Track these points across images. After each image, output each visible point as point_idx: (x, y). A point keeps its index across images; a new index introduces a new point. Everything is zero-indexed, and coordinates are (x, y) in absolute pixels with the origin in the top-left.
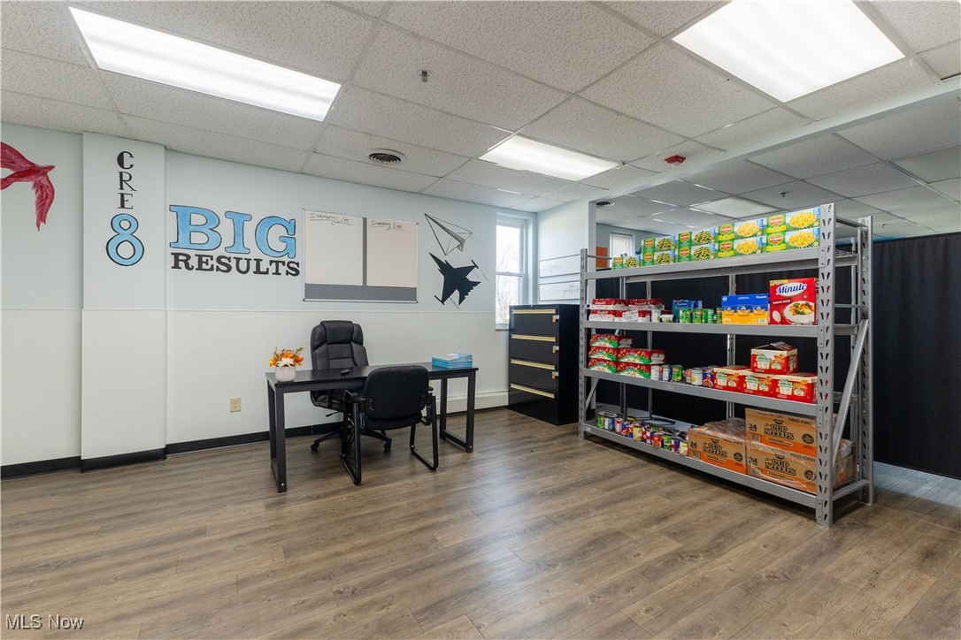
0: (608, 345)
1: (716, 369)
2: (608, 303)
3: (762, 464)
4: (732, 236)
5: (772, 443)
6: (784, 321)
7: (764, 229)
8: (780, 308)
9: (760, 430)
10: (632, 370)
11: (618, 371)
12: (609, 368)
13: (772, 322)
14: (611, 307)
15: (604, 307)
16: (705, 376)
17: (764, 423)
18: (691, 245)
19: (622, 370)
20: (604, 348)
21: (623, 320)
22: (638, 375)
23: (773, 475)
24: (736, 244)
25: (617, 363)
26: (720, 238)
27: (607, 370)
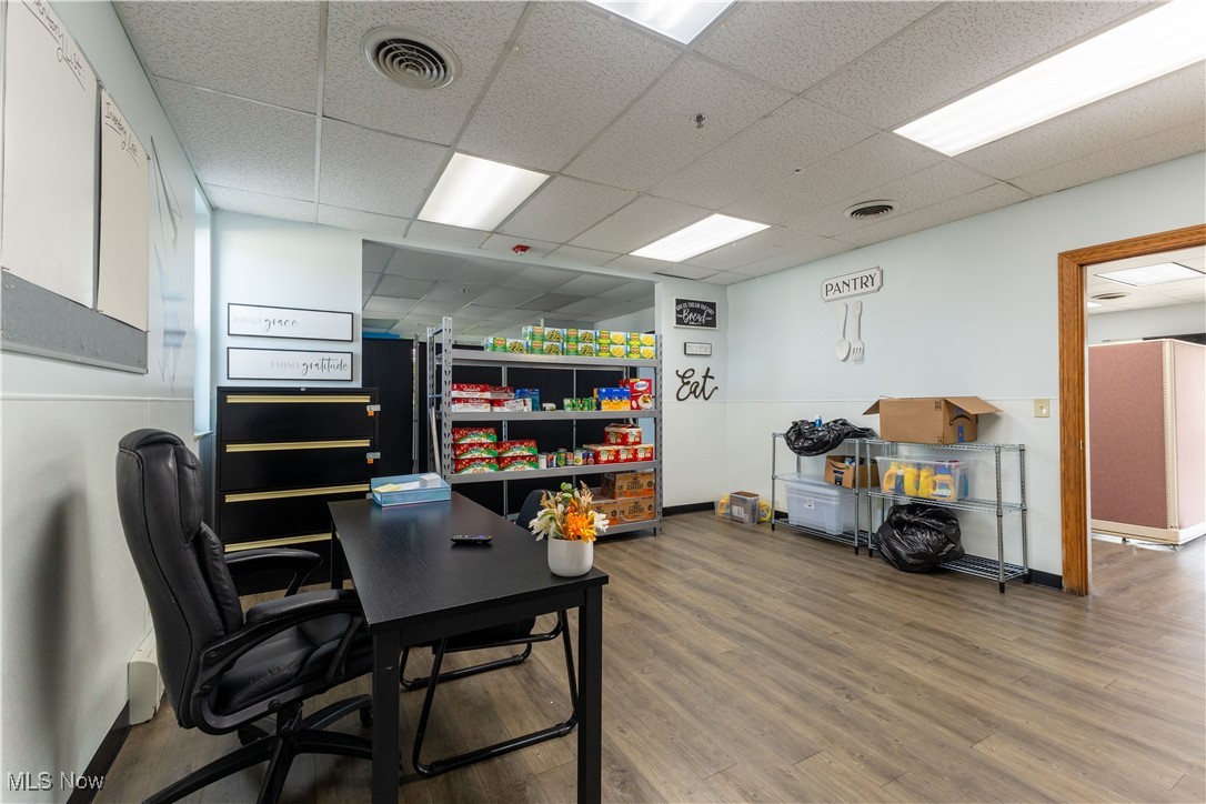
0: (484, 440)
1: (600, 448)
2: (482, 391)
3: (626, 513)
4: (609, 341)
5: (632, 495)
6: (638, 408)
7: (628, 340)
8: (636, 398)
9: (625, 489)
10: (520, 463)
11: (501, 469)
12: (491, 466)
13: (632, 408)
14: (488, 395)
15: (478, 395)
16: (586, 457)
17: (626, 482)
18: (577, 342)
19: (507, 466)
20: (481, 445)
21: (505, 409)
22: (527, 468)
23: (633, 517)
24: (612, 348)
25: (499, 460)
26: (601, 341)
27: (487, 470)
